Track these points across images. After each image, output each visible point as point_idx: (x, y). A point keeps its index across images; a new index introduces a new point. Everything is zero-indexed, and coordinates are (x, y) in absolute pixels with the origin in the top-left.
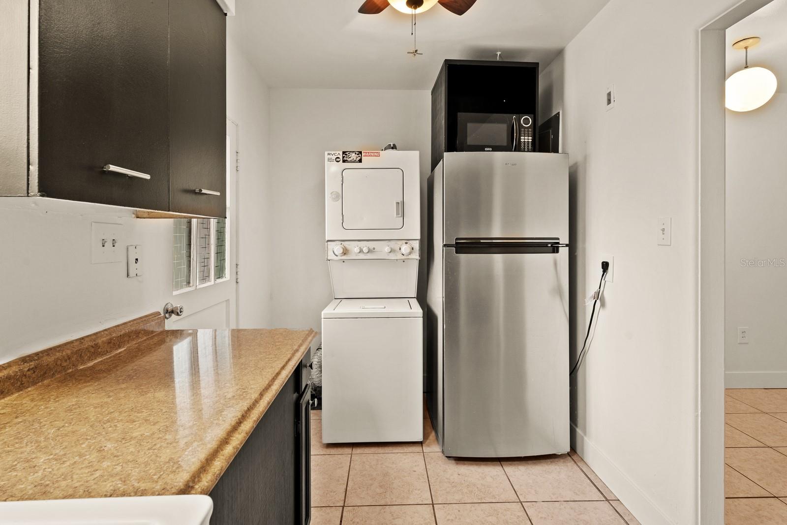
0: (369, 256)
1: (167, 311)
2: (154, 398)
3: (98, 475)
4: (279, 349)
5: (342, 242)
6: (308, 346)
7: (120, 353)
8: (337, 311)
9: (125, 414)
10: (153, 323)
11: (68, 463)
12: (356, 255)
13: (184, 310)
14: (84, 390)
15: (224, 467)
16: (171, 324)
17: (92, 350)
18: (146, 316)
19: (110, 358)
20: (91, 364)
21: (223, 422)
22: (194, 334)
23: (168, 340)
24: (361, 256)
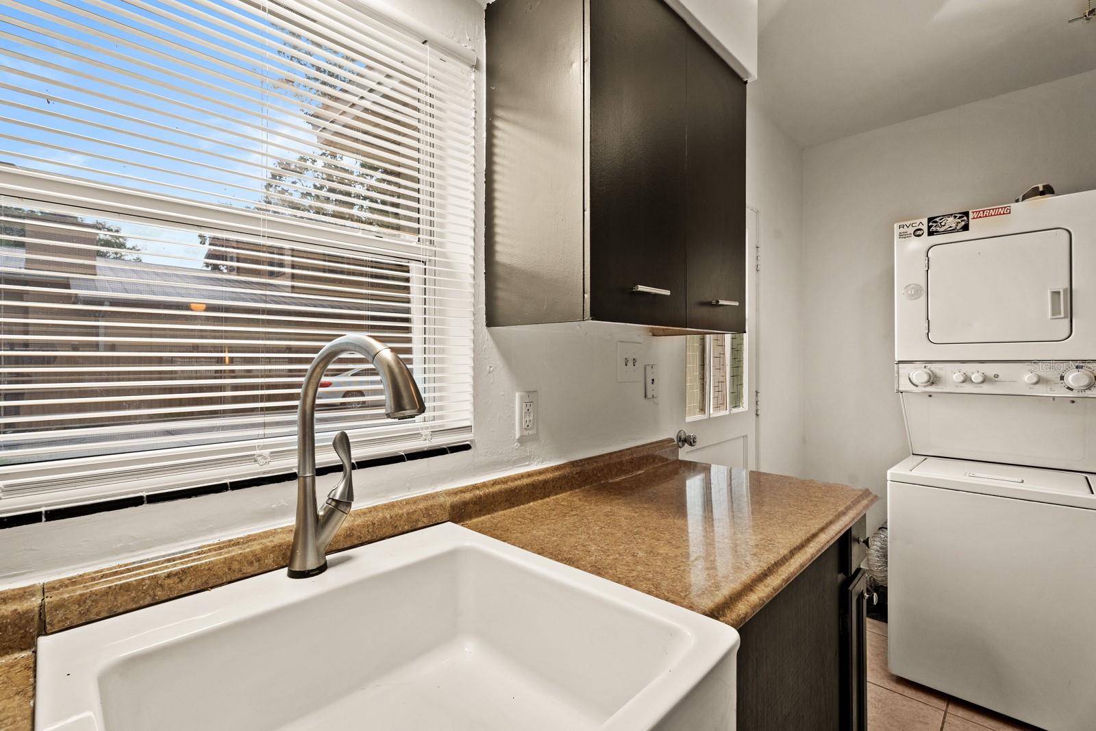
0: (986, 389)
1: (680, 439)
2: (675, 524)
3: (634, 574)
4: (816, 505)
5: (926, 365)
6: (862, 511)
7: (640, 474)
8: (915, 473)
9: (651, 532)
10: (668, 450)
11: (611, 557)
12: (957, 386)
13: (698, 440)
14: (616, 501)
15: (749, 614)
16: (685, 454)
17: (619, 466)
18: (661, 441)
19: (632, 477)
20: (618, 479)
21: (746, 568)
22: (706, 469)
23: (681, 471)
24: (968, 388)
